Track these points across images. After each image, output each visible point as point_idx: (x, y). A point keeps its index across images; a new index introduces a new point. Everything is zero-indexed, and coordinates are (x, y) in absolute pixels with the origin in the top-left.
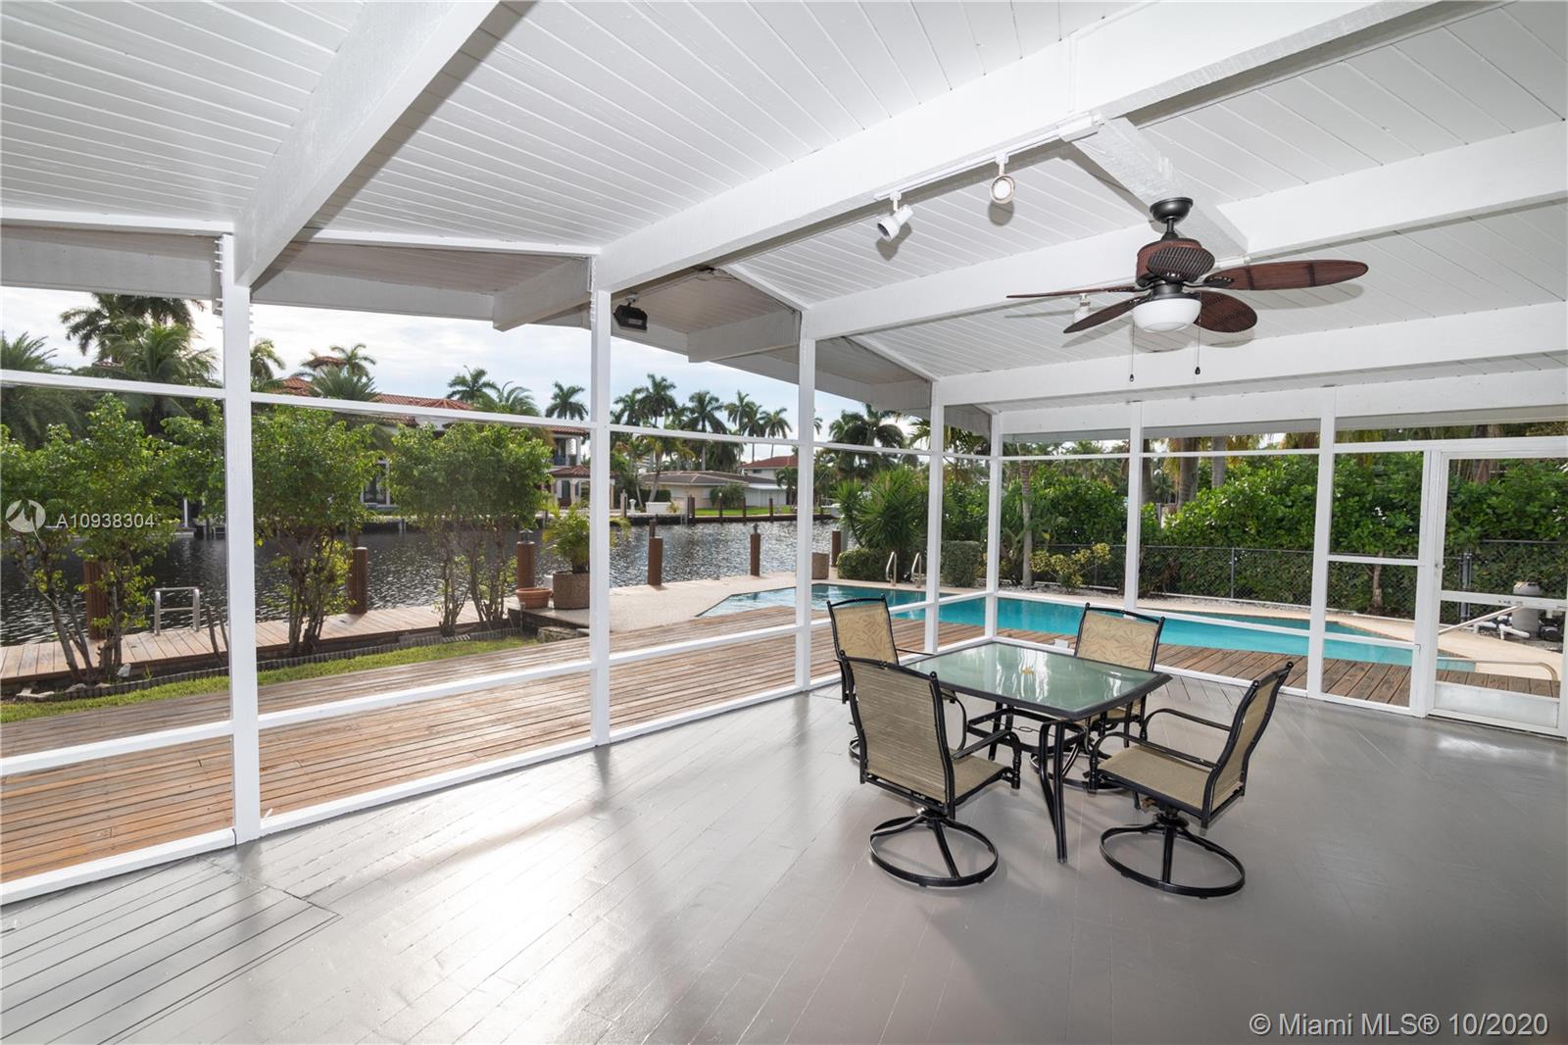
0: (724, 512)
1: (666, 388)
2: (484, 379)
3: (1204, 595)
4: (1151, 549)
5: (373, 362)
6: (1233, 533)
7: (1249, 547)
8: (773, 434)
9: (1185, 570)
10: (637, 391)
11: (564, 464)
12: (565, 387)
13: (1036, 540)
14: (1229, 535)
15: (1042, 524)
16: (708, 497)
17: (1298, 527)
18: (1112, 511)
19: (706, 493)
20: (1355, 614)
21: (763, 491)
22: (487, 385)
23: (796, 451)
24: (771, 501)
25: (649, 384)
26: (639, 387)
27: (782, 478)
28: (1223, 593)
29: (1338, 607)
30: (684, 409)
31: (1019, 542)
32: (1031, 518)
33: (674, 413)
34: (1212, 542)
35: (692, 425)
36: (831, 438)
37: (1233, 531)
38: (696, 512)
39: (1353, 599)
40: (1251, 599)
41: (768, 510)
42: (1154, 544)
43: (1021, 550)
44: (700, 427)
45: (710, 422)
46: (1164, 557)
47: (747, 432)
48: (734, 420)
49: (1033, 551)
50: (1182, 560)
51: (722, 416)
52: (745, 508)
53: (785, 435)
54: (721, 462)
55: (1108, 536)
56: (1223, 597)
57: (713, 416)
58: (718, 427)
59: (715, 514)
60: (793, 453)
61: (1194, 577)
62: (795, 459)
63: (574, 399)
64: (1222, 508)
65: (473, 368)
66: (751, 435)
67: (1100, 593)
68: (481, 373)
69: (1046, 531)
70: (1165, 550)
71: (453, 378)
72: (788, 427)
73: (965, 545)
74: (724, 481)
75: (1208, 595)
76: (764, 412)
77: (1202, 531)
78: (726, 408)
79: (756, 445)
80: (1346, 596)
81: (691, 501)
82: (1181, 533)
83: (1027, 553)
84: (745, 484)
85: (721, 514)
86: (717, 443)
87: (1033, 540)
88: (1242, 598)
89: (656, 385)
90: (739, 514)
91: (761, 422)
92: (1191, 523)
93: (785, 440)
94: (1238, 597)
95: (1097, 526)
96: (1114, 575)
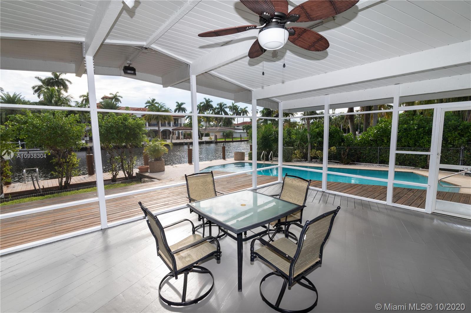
0: (226, 139)
1: (209, 102)
2: (155, 101)
3: (369, 163)
4: (351, 148)
5: (122, 97)
6: (378, 142)
7: (384, 147)
8: (243, 115)
9: (362, 155)
10: (201, 103)
11: (178, 126)
12: (180, 103)
13: (312, 146)
14: (377, 143)
15: (314, 141)
16: (222, 135)
17: (402, 139)
18: (338, 136)
19: (221, 134)
20: (421, 169)
21: (239, 132)
22: (156, 103)
23: (251, 120)
24: (241, 135)
25: (204, 101)
26: (201, 102)
27: (244, 128)
28: (375, 162)
29: (415, 167)
30: (216, 108)
31: (306, 147)
32: (310, 138)
33: (212, 110)
34: (371, 145)
35: (218, 113)
36: (261, 116)
37: (378, 141)
38: (218, 140)
39: (420, 163)
40: (385, 164)
41: (240, 138)
42: (352, 146)
43: (307, 150)
44: (221, 113)
45: (223, 112)
46: (355, 151)
47: (235, 115)
48: (231, 111)
49: (311, 149)
50: (361, 152)
51: (227, 110)
52: (233, 138)
53: (247, 115)
54: (228, 124)
55: (337, 144)
56: (375, 164)
57: (224, 110)
58: (226, 113)
59: (223, 140)
60: (251, 121)
61: (365, 157)
62: (251, 122)
63: (182, 106)
64: (375, 134)
65: (152, 98)
66: (237, 115)
67: (334, 163)
68: (154, 100)
69: (315, 143)
70: (356, 148)
71: (146, 101)
72: (248, 112)
73: (288, 148)
74: (227, 130)
75: (370, 163)
76: (240, 108)
77: (368, 142)
78: (228, 107)
79: (238, 118)
80: (418, 163)
81: (216, 136)
82: (361, 142)
83: (309, 150)
84: (233, 130)
85: (225, 140)
86: (226, 118)
87: (311, 146)
88: (381, 164)
89: (207, 101)
90: (231, 140)
91: (240, 111)
92: (364, 139)
93: (247, 117)
94: (380, 164)
95: (333, 141)
96: (339, 157)
